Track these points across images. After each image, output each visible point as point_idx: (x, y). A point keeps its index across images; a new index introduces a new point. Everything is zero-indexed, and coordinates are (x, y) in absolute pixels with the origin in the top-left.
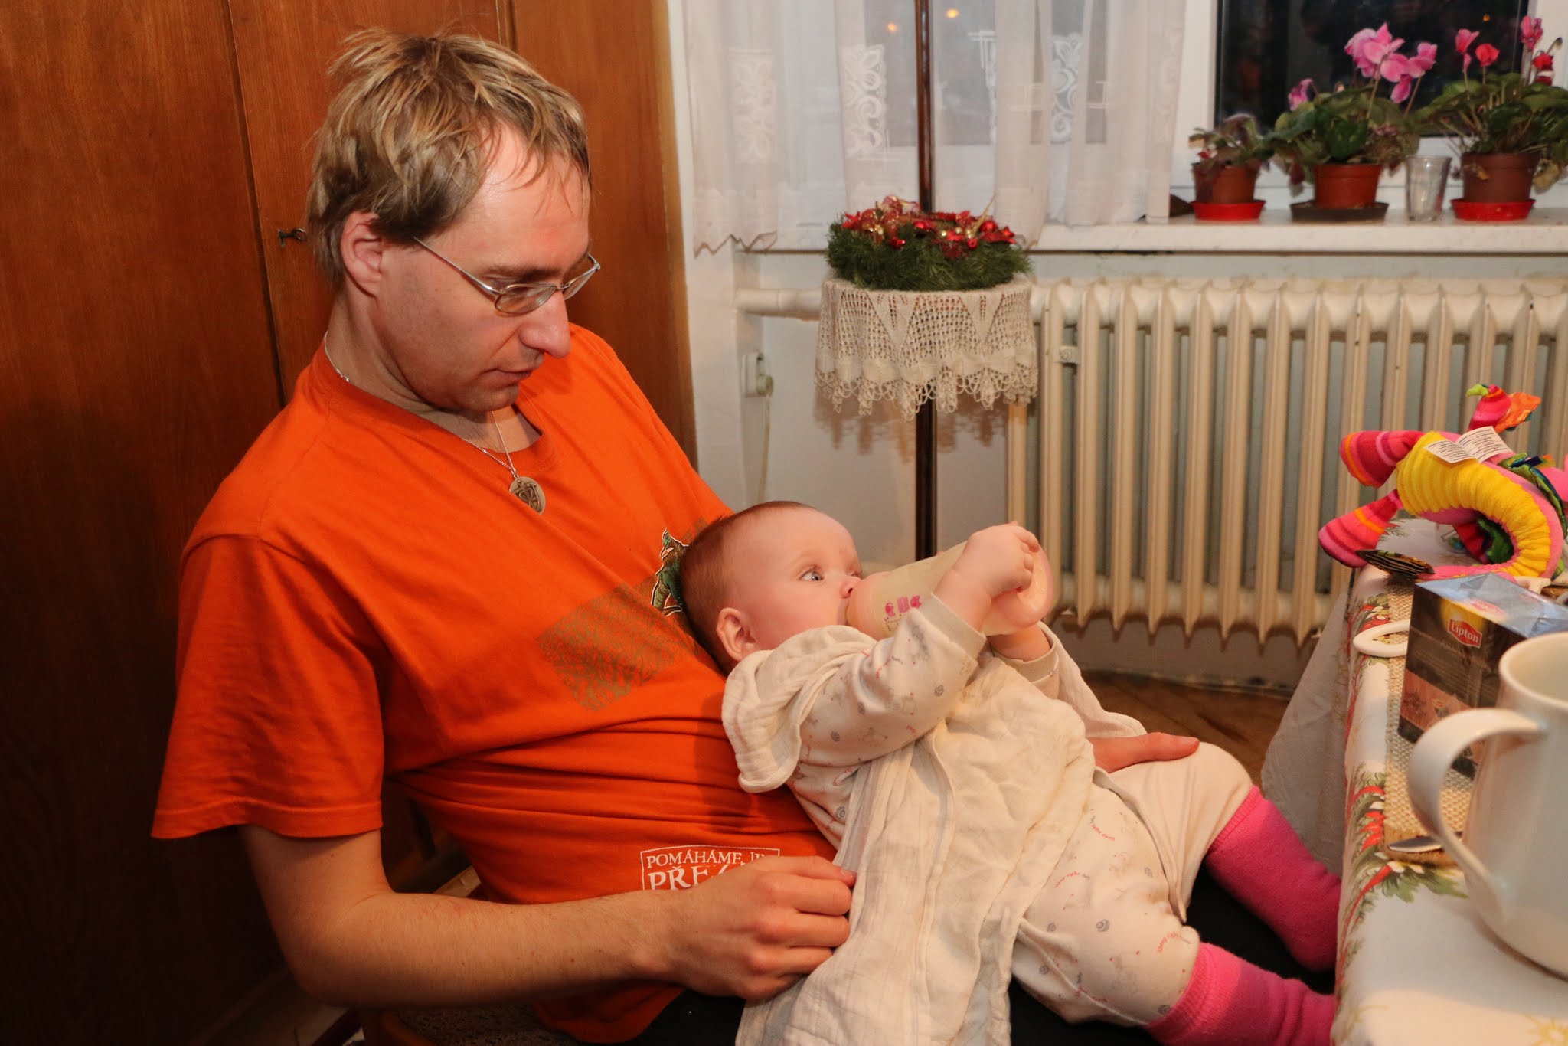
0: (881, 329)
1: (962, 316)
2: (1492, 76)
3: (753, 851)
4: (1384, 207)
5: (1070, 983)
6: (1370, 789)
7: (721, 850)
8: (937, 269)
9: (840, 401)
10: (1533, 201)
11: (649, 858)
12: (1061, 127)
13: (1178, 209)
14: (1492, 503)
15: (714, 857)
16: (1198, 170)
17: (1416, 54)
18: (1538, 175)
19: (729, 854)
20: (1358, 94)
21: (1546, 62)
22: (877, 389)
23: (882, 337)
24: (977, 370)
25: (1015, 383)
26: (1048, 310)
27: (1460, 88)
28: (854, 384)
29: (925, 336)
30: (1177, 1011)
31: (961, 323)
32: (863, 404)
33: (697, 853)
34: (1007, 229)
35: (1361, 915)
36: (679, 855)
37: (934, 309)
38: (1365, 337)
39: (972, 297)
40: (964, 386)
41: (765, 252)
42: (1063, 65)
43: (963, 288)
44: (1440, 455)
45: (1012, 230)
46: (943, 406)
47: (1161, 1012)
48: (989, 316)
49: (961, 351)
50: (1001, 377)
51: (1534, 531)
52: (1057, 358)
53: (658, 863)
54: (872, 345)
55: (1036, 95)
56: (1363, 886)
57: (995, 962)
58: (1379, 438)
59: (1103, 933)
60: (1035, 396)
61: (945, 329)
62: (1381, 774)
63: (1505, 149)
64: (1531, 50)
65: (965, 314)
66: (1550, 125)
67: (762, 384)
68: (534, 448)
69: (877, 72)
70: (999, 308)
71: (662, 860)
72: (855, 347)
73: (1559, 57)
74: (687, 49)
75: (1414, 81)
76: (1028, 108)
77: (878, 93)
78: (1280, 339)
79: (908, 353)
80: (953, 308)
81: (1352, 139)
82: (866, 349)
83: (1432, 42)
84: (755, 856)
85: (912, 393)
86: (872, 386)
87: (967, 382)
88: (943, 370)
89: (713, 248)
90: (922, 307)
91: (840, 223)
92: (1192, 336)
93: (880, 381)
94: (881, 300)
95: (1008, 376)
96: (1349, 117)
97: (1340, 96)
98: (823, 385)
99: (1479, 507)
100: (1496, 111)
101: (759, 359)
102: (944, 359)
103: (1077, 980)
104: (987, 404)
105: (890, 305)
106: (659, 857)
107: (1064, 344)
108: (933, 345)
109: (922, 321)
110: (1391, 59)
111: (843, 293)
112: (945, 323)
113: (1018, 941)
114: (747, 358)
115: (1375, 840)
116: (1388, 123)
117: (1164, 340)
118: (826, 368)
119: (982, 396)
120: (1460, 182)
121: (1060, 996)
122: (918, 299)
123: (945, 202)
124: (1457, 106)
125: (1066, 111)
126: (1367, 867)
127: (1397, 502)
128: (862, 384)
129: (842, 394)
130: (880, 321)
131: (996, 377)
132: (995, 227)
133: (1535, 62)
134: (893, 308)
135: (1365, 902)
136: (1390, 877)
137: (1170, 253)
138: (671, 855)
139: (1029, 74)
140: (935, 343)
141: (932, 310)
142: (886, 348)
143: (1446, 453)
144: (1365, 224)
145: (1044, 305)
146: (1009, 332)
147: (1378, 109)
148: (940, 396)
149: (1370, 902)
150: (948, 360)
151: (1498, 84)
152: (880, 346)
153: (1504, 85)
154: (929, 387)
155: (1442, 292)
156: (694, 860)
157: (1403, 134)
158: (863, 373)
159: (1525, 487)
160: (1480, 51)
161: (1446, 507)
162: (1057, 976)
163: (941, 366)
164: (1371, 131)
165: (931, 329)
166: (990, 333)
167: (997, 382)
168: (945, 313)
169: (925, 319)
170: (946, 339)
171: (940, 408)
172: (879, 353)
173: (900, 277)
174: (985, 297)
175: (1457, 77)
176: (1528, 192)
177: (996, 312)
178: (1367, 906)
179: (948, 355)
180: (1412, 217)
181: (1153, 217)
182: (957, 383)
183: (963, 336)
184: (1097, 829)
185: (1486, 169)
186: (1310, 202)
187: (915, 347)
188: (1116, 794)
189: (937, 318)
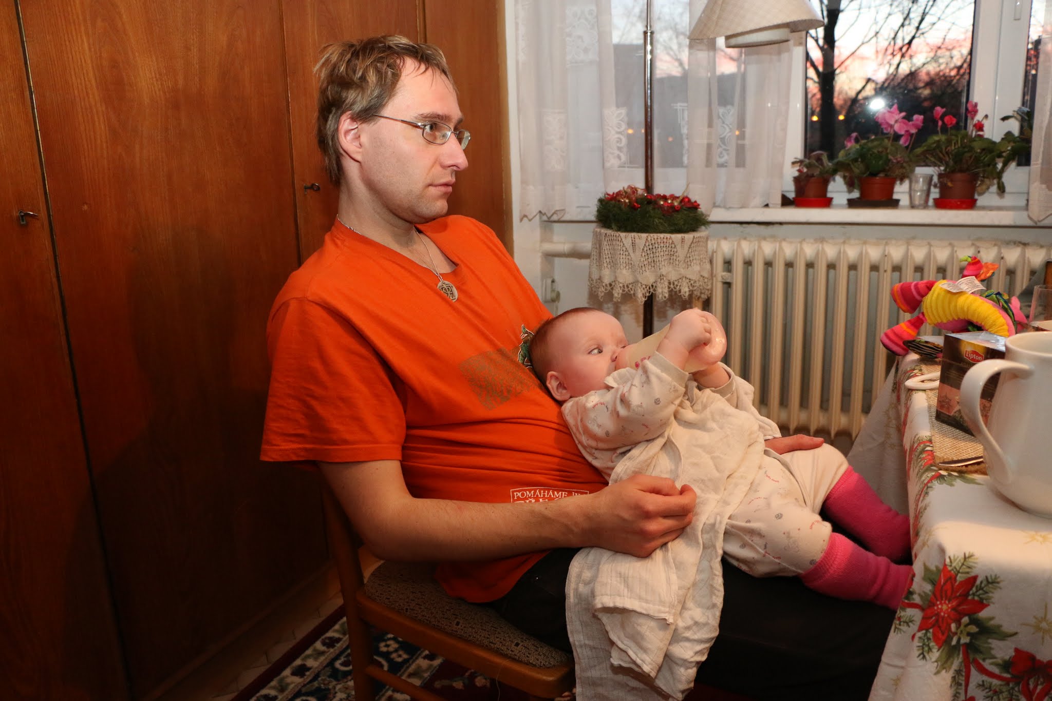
0: (627, 253)
1: (672, 247)
2: (953, 132)
3: (574, 491)
4: (897, 201)
5: (760, 550)
6: (924, 442)
7: (556, 490)
8: (658, 220)
9: (603, 294)
10: (976, 200)
11: (515, 493)
12: (721, 156)
13: (786, 202)
14: (976, 316)
15: (552, 494)
16: (797, 180)
17: (912, 120)
18: (979, 186)
19: (560, 493)
20: (883, 140)
21: (980, 127)
22: (624, 286)
23: (627, 258)
24: (680, 277)
25: (700, 286)
26: (715, 252)
27: (936, 138)
28: (610, 285)
29: (651, 257)
30: (820, 563)
31: (671, 251)
32: (616, 295)
33: (542, 491)
34: (696, 202)
35: (927, 493)
36: (532, 492)
37: (656, 242)
38: (889, 269)
39: (679, 236)
40: (672, 286)
41: (559, 221)
42: (723, 123)
43: (672, 232)
44: (949, 289)
45: (698, 202)
46: (660, 296)
47: (811, 564)
48: (686, 247)
49: (671, 266)
50: (692, 282)
51: (999, 328)
52: (720, 279)
53: (520, 496)
54: (621, 262)
55: (709, 134)
56: (926, 482)
57: (714, 547)
58: (913, 285)
59: (779, 520)
60: (709, 296)
61: (662, 253)
62: (928, 436)
63: (961, 171)
64: (973, 119)
65: (673, 246)
66: (984, 158)
67: (554, 295)
68: (455, 273)
69: (623, 122)
70: (691, 244)
71: (523, 495)
72: (612, 264)
73: (987, 124)
74: (519, 110)
75: (911, 135)
76: (705, 142)
77: (623, 133)
78: (843, 270)
79: (642, 267)
80: (666, 242)
81: (881, 162)
82: (618, 264)
83: (920, 114)
84: (575, 495)
85: (644, 289)
86: (621, 285)
87: (674, 284)
88: (661, 276)
89: (530, 217)
90: (650, 241)
91: (604, 198)
92: (795, 267)
93: (625, 282)
94: (627, 238)
95: (696, 282)
96: (878, 152)
97: (873, 141)
98: (593, 286)
99: (970, 317)
100: (956, 151)
101: (553, 281)
102: (661, 270)
103: (763, 547)
104: (685, 296)
105: (632, 240)
106: (520, 493)
107: (724, 271)
108: (655, 262)
109: (650, 249)
110: (900, 122)
111: (606, 234)
112: (662, 250)
113: (726, 533)
114: (546, 281)
115: (930, 462)
116: (899, 156)
117: (779, 270)
118: (595, 276)
119: (682, 291)
120: (937, 190)
121: (753, 558)
122: (647, 237)
123: (660, 189)
124: (936, 147)
125: (724, 147)
126: (927, 473)
127: (923, 319)
128: (616, 284)
129: (604, 290)
130: (626, 249)
131: (690, 282)
132: (689, 200)
133: (975, 126)
134: (634, 242)
135: (928, 488)
136: (941, 477)
137: (781, 223)
138: (528, 492)
139: (706, 124)
140: (656, 262)
141: (655, 243)
142: (630, 265)
143: (951, 288)
144: (888, 209)
145: (713, 250)
146: (697, 257)
147: (893, 149)
148: (659, 290)
149: (931, 487)
150: (664, 271)
151: (957, 136)
152: (626, 263)
153: (960, 137)
154: (652, 286)
155: (930, 245)
156: (541, 495)
157: (907, 162)
158: (616, 277)
159: (994, 306)
160: (946, 119)
161: (951, 319)
162: (752, 547)
163: (659, 274)
164: (890, 160)
165: (655, 253)
166: (686, 257)
167: (690, 285)
168: (662, 245)
169: (651, 249)
170: (663, 259)
171: (658, 297)
172: (625, 267)
173: (638, 224)
174: (684, 237)
175: (936, 133)
176: (973, 195)
177: (690, 246)
178: (929, 489)
179: (663, 268)
180: (913, 206)
181: (773, 204)
182: (668, 284)
183: (672, 258)
184: (769, 477)
185: (952, 181)
186: (857, 198)
187: (645, 264)
188: (778, 460)
189: (658, 247)
